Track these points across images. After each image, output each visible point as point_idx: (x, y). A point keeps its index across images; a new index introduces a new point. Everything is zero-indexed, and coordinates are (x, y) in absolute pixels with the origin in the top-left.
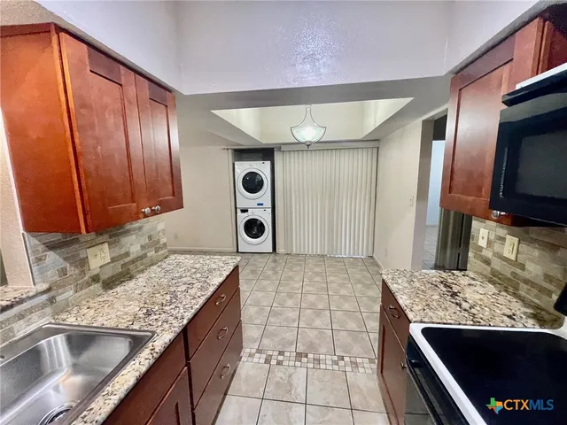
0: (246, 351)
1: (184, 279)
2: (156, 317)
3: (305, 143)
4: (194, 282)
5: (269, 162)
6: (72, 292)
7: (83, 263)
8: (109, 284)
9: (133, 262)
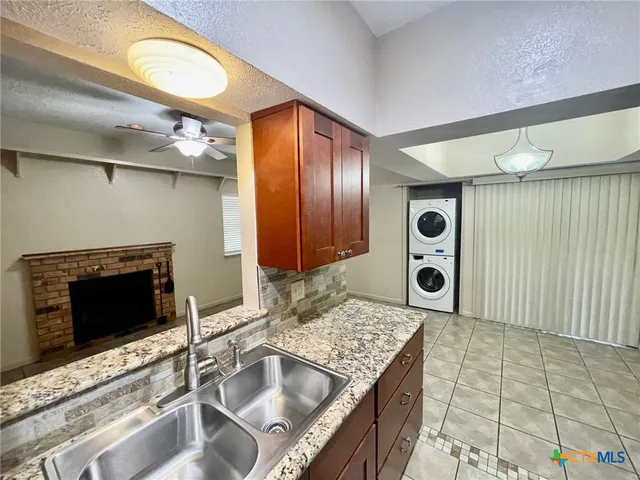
0: (425, 429)
1: (368, 328)
2: (350, 362)
3: (516, 174)
4: (380, 333)
5: (455, 200)
6: (279, 320)
7: (287, 296)
8: (304, 318)
9: (320, 300)
